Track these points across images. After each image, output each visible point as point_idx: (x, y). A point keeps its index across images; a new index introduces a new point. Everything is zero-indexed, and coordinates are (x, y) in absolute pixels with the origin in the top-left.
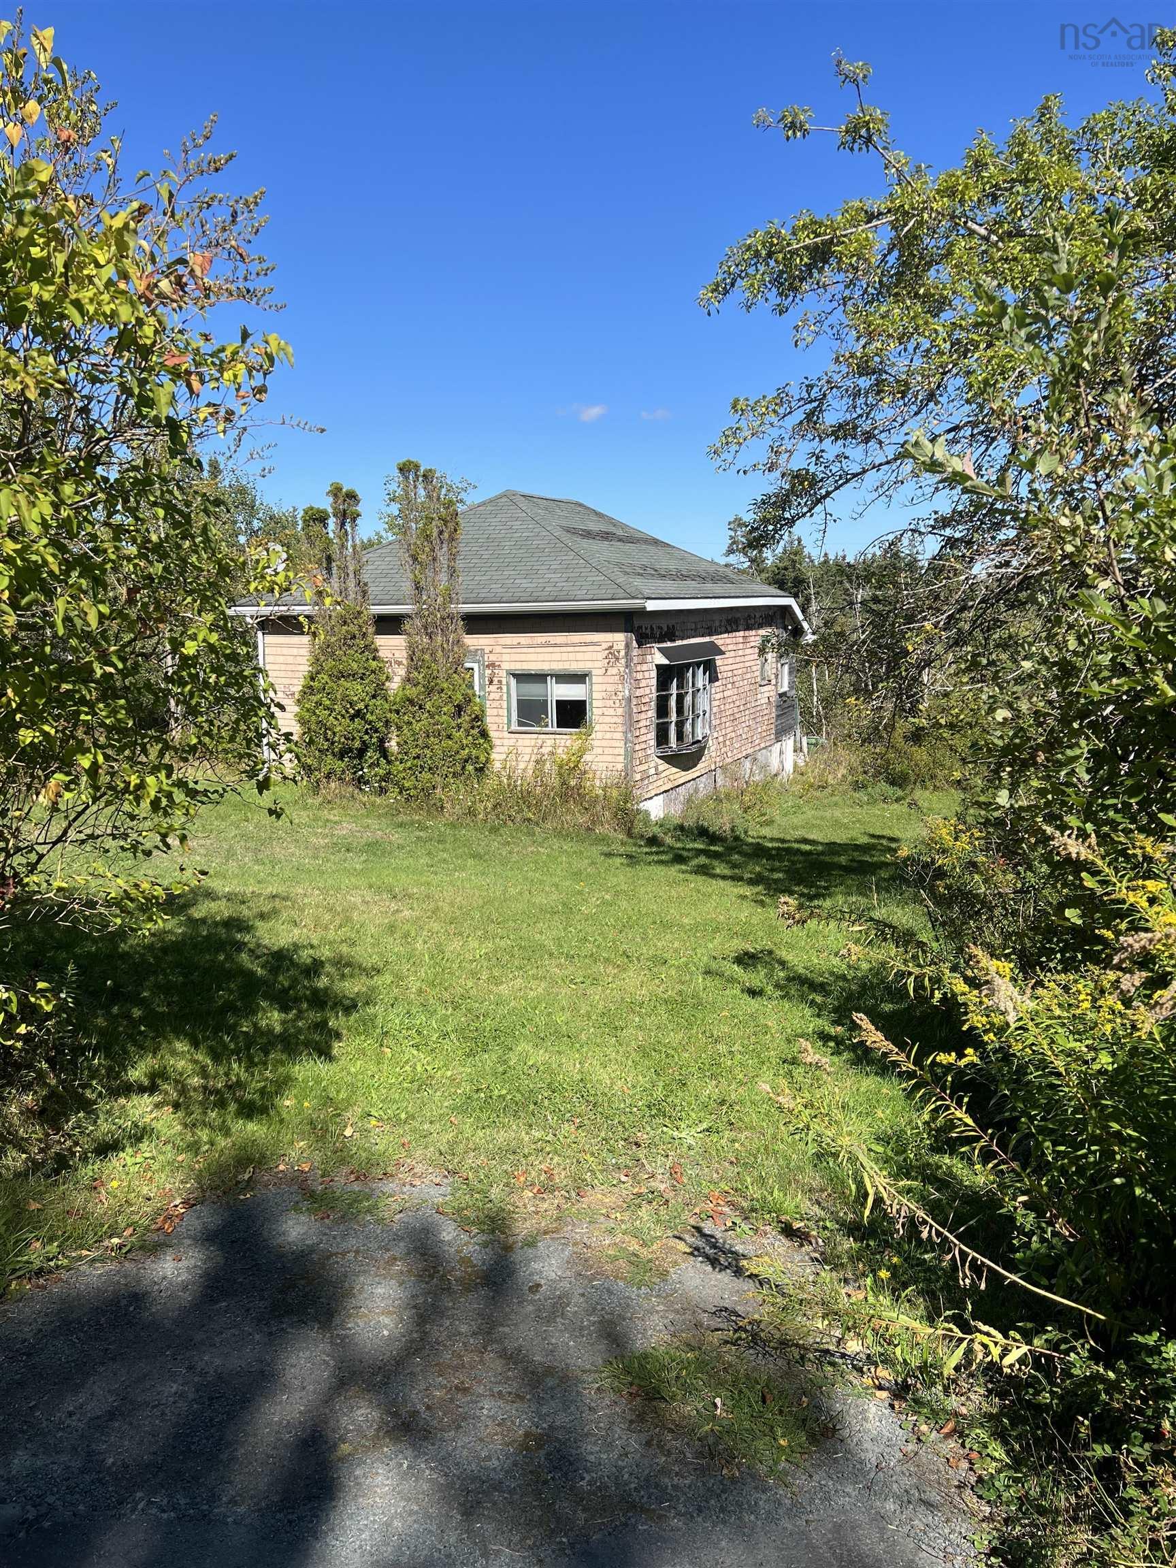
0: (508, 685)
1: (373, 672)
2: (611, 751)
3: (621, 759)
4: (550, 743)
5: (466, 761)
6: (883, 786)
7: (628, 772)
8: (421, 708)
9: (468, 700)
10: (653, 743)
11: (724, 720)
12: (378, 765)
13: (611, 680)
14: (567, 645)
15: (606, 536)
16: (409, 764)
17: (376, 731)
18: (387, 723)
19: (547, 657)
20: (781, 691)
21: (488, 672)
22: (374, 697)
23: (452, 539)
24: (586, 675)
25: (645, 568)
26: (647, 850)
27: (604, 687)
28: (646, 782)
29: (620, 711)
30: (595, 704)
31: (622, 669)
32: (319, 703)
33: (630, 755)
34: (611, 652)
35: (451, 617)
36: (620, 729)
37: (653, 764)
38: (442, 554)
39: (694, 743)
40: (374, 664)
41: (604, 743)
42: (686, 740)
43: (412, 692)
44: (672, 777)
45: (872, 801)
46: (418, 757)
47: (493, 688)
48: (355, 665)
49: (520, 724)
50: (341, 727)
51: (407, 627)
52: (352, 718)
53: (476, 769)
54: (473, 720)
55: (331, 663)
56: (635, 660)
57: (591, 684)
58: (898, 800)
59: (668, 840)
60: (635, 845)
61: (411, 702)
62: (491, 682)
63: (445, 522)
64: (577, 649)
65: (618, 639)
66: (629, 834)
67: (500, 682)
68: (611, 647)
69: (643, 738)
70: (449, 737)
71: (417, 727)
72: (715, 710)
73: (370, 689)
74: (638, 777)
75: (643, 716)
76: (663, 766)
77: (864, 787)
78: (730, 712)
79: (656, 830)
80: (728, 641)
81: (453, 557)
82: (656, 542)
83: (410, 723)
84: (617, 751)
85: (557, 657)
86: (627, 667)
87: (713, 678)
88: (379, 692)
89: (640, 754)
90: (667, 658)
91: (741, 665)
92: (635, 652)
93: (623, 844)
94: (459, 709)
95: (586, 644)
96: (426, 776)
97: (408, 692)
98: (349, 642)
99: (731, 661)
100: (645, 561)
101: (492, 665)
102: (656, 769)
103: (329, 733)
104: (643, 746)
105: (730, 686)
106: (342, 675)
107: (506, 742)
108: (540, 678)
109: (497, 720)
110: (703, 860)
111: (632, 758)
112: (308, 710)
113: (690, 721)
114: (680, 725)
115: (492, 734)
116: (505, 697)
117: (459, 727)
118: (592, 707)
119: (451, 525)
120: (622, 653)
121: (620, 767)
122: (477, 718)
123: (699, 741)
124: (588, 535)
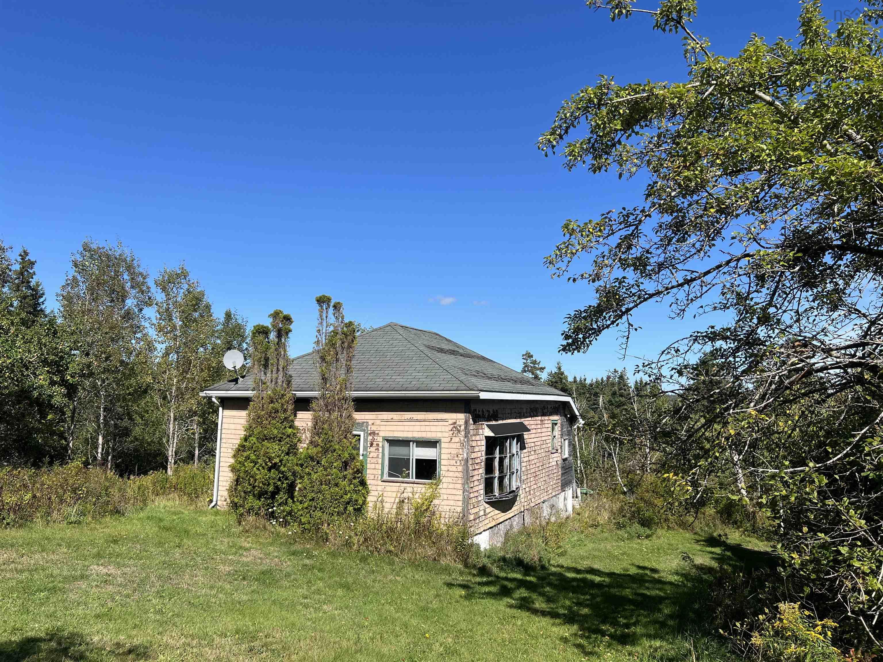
0: (383, 447)
1: (289, 436)
2: (453, 497)
3: (460, 503)
4: (409, 490)
5: (348, 503)
6: (637, 527)
7: (465, 513)
8: (318, 463)
9: (353, 458)
10: (482, 492)
11: (529, 476)
12: (286, 504)
13: (454, 446)
14: (424, 421)
15: (453, 352)
16: (306, 505)
17: (287, 479)
18: (294, 474)
19: (411, 428)
20: (564, 457)
21: (370, 438)
22: (288, 454)
23: (350, 347)
24: (437, 442)
25: (478, 372)
26: (478, 579)
27: (449, 451)
28: (477, 521)
29: (460, 468)
30: (443, 462)
31: (462, 439)
32: (248, 458)
33: (466, 501)
34: (455, 427)
35: (345, 399)
36: (460, 482)
37: (482, 508)
38: (343, 357)
39: (510, 493)
40: (290, 431)
41: (449, 491)
42: (505, 491)
43: (313, 451)
44: (495, 517)
45: (630, 538)
46: (313, 499)
47: (373, 449)
48: (275, 432)
49: (390, 475)
50: (261, 475)
51: (314, 405)
52: (269, 470)
53: (355, 509)
54: (355, 473)
55: (259, 429)
56: (472, 432)
57: (441, 448)
58: (647, 537)
59: (495, 570)
60: (470, 573)
61: (312, 459)
62: (372, 445)
63: (346, 335)
64: (431, 423)
65: (460, 418)
66: (466, 566)
67: (378, 445)
68: (455, 423)
69: (476, 489)
70: (337, 485)
71: (314, 476)
72: (523, 469)
73: (285, 448)
74: (472, 517)
75: (476, 472)
76: (489, 509)
77: (624, 526)
78: (533, 470)
79: (485, 561)
80: (532, 422)
81: (350, 359)
82: (484, 358)
83: (309, 474)
84: (457, 498)
85: (417, 428)
86: (466, 437)
87: (523, 448)
88: (292, 450)
89: (474, 500)
90: (493, 432)
91: (540, 439)
92: (472, 427)
93: (461, 573)
94: (346, 465)
95: (438, 420)
96: (318, 514)
97: (310, 451)
98: (273, 415)
99: (533, 436)
100: (477, 368)
101: (373, 433)
102: (485, 511)
103: (252, 480)
104: (476, 494)
105: (533, 453)
106: (266, 438)
107: (379, 488)
108: (405, 443)
109: (375, 472)
110: (523, 593)
111: (468, 503)
112: (240, 462)
113: (508, 477)
114: (501, 480)
115: (368, 482)
116: (380, 456)
117: (345, 477)
118: (440, 465)
119: (350, 338)
120: (463, 427)
121: (459, 509)
122: (358, 471)
123: (514, 491)
124: (441, 350)
